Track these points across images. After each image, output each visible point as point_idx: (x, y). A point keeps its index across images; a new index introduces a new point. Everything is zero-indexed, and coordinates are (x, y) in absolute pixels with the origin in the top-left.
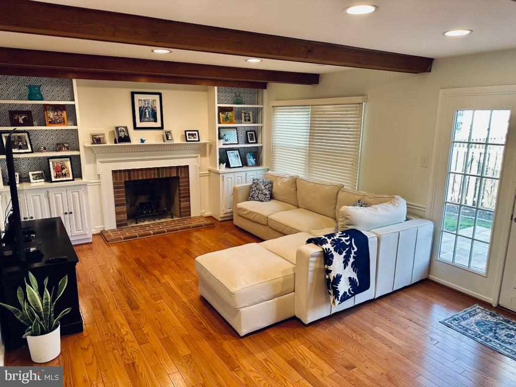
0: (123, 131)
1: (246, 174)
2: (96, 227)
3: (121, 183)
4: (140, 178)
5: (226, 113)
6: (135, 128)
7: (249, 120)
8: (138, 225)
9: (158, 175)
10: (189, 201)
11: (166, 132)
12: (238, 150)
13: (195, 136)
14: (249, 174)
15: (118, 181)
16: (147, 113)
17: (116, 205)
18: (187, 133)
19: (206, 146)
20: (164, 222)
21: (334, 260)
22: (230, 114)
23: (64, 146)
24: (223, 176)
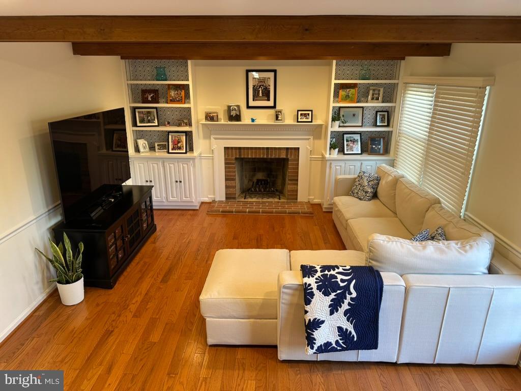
0: (235, 110)
1: (362, 164)
2: (209, 196)
3: (232, 160)
4: (250, 157)
5: (348, 90)
6: (248, 107)
7: (377, 99)
8: (246, 200)
9: (267, 154)
10: (297, 184)
11: (276, 112)
12: (360, 134)
13: (308, 116)
14: (364, 163)
15: (230, 157)
16: (261, 91)
17: (226, 180)
18: (300, 113)
19: (322, 128)
20: (266, 202)
21: (313, 300)
22: (352, 91)
23: (183, 121)
24: (331, 163)
